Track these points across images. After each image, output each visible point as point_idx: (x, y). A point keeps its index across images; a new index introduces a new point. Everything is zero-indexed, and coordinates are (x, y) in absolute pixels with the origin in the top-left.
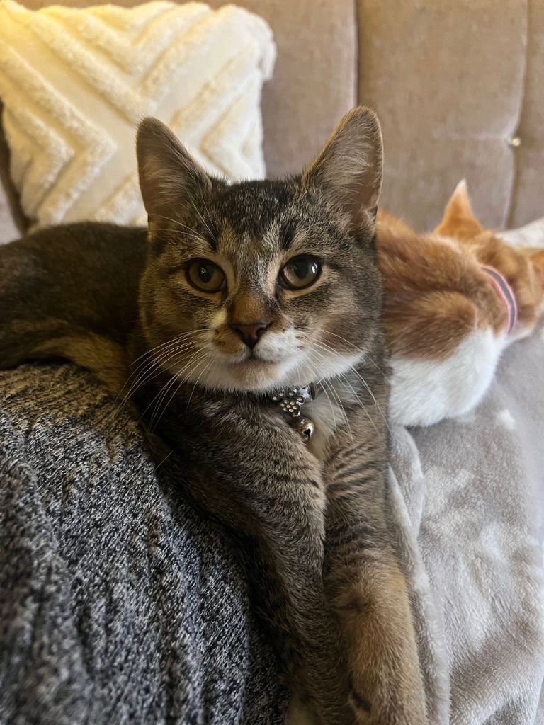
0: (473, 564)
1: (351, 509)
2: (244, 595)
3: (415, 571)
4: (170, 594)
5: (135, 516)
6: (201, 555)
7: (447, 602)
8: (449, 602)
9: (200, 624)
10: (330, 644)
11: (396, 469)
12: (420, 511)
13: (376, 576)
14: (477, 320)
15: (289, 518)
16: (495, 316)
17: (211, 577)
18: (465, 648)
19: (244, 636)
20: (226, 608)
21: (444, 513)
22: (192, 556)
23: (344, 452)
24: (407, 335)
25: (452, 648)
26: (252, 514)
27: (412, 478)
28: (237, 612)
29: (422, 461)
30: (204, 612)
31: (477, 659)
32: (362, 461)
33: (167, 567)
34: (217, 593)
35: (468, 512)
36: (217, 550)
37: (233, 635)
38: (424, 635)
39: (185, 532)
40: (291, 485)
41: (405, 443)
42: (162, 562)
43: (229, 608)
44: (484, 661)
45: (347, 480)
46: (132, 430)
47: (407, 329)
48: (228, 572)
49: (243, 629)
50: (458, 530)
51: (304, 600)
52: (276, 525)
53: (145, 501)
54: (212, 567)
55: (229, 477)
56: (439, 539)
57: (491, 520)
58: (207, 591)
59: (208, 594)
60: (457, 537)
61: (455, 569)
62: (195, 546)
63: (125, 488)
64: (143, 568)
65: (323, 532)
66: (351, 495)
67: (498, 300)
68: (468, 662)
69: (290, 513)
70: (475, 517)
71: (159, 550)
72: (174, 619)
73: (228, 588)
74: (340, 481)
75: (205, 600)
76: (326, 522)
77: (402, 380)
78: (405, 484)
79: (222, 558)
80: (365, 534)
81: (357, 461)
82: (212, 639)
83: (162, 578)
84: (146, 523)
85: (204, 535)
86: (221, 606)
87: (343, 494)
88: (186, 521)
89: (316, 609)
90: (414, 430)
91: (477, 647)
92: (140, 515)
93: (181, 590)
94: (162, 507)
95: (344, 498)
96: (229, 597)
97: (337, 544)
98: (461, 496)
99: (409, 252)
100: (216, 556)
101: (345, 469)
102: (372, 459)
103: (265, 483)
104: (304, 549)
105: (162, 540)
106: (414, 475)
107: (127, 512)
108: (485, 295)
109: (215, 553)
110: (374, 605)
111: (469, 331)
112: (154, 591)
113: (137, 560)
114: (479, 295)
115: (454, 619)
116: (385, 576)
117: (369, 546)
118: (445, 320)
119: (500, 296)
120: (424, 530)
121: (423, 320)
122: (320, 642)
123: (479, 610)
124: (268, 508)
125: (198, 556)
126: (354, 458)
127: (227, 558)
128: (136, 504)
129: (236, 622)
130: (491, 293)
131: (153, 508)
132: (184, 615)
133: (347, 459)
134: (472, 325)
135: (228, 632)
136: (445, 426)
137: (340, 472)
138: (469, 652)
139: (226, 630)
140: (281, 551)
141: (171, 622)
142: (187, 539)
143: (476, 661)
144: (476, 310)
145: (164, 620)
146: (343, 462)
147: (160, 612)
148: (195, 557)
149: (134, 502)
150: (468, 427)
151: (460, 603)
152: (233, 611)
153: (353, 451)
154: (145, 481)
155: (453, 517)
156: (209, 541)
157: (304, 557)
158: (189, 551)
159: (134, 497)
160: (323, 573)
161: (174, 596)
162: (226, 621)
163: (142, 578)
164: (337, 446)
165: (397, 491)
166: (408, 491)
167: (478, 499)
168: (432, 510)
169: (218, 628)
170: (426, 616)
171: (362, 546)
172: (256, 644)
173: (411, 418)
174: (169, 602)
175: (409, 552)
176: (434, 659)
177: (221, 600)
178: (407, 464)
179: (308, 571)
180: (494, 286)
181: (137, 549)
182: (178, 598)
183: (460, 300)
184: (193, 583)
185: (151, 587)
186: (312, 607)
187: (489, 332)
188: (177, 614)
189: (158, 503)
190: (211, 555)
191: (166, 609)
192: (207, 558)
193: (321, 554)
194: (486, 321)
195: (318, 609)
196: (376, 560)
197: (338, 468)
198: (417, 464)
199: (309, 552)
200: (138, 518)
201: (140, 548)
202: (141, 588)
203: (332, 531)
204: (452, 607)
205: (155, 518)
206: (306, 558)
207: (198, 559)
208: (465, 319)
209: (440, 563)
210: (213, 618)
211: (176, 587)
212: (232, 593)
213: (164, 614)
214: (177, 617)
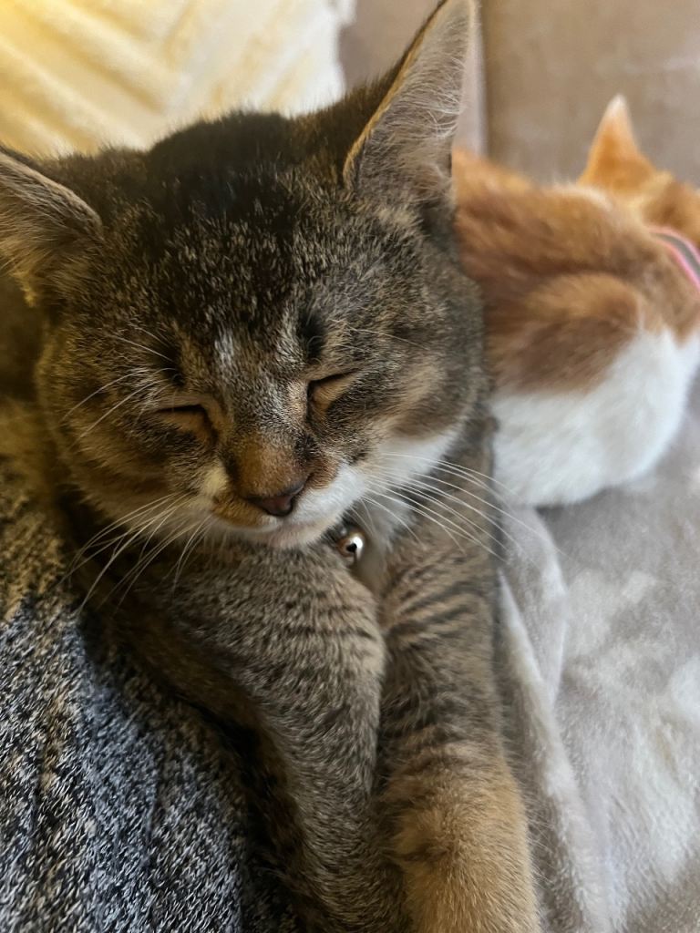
0: (659, 734)
1: (427, 667)
2: (235, 833)
3: (549, 761)
4: (63, 865)
5: (25, 716)
6: (160, 766)
7: (613, 805)
8: (618, 804)
9: (144, 896)
10: (380, 919)
11: (514, 584)
12: (559, 654)
13: (466, 797)
14: (641, 318)
15: (307, 696)
16: (678, 310)
17: (173, 807)
18: (650, 879)
19: (225, 916)
20: (195, 864)
21: (604, 649)
22: (144, 769)
23: (412, 572)
24: (521, 353)
25: (627, 881)
26: (241, 691)
27: (544, 597)
28: (216, 869)
29: (562, 563)
30: (156, 873)
31: (670, 896)
32: (448, 581)
33: (65, 813)
34: (181, 835)
35: (646, 644)
36: (190, 755)
37: (203, 916)
38: (566, 875)
39: (133, 727)
40: (315, 641)
41: (532, 538)
42: (59, 804)
43: (199, 863)
44: (681, 900)
45: (420, 616)
46: (51, 556)
47: (518, 343)
48: (206, 794)
49: (226, 901)
50: (629, 678)
51: (332, 841)
52: (285, 708)
53: (50, 685)
54: (176, 789)
55: (200, 633)
56: (595, 696)
57: (689, 655)
58: (164, 833)
59: (165, 840)
60: (628, 689)
61: (627, 745)
62: (151, 750)
63: (17, 665)
64: (18, 819)
65: (376, 712)
66: (427, 640)
67: (682, 281)
68: (654, 904)
69: (309, 688)
70: (659, 651)
71: (55, 778)
72: (63, 915)
73: (203, 825)
74: (408, 617)
75: (160, 851)
76: (383, 694)
77: (518, 431)
78: (530, 607)
79: (197, 771)
80: (449, 715)
81: (436, 582)
82: (162, 925)
83: (54, 833)
84: (44, 727)
85: (171, 728)
86: (187, 860)
87: (413, 639)
88: (138, 706)
89: (351, 857)
90: (551, 513)
91: (671, 876)
92: (35, 714)
93: (87, 854)
94: (77, 694)
95: (415, 647)
96: (204, 841)
97: (399, 734)
98: (634, 618)
99: (519, 215)
100: (187, 767)
101: (416, 599)
102: (463, 578)
103: (266, 640)
104: (335, 749)
105: (63, 760)
106: (546, 591)
107: (12, 709)
108: (659, 275)
109: (185, 761)
110: (457, 855)
111: (628, 337)
112: (37, 859)
113: (9, 804)
114: (648, 276)
115: (628, 833)
116: (481, 796)
117: (457, 738)
118: (584, 321)
119: (685, 276)
120: (569, 685)
121: (546, 325)
122: (360, 917)
123: (672, 813)
124: (269, 681)
125: (156, 768)
126: (430, 580)
127: (206, 768)
128: (33, 691)
129: (212, 890)
130: (669, 271)
131: (61, 697)
132: (85, 907)
133: (418, 581)
134: (634, 326)
135: (194, 911)
136: (607, 500)
137: (408, 604)
138: (656, 884)
139: (191, 908)
140: (294, 753)
141: (57, 922)
142: (137, 739)
143: (668, 900)
144: (640, 300)
145: (46, 917)
146: (412, 588)
147: (42, 902)
148: (149, 771)
149: (29, 690)
150: (644, 501)
151: (637, 802)
152: (207, 869)
153: (428, 568)
154: (56, 647)
155: (621, 656)
156: (177, 740)
157: (335, 762)
158: (138, 761)
159: (29, 681)
160: (372, 789)
161: (69, 870)
162: (192, 889)
163: (13, 839)
164: (398, 565)
165: (516, 623)
166: (536, 619)
167: (664, 620)
168: (583, 646)
169: (176, 905)
170: (569, 842)
171: (442, 738)
172: (263, 918)
173: (544, 491)
174: (59, 882)
175: (537, 728)
176: (585, 920)
177: (186, 850)
178: (535, 573)
179: (342, 788)
180: (673, 259)
181: (13, 781)
182: (76, 874)
183: (610, 286)
184: (136, 821)
185: (33, 852)
186: (345, 855)
187: (667, 337)
188: (70, 906)
189: (71, 688)
190: (176, 766)
191: (51, 896)
192: (169, 772)
193: (369, 754)
194: (660, 319)
195: (357, 856)
196: (468, 763)
197: (403, 599)
198: (553, 574)
199: (347, 751)
200: (31, 719)
201: (20, 780)
202: (11, 857)
203: (391, 712)
204: (623, 811)
205: (61, 717)
206: (339, 764)
207: (154, 773)
208: (620, 317)
209: (598, 736)
210: (170, 884)
211: (76, 852)
212: (210, 834)
213: (48, 905)
214: (69, 913)
